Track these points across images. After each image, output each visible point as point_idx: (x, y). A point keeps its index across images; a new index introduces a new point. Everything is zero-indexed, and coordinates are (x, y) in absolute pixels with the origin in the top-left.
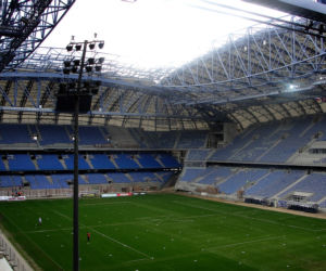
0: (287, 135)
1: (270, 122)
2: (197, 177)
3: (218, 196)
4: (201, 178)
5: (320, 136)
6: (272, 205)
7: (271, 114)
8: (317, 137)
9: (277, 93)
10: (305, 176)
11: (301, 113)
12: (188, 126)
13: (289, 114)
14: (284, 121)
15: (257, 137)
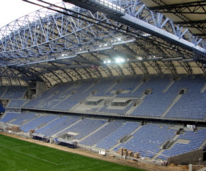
0: (75, 91)
1: (68, 82)
2: (12, 119)
3: (18, 133)
4: (14, 120)
5: (96, 93)
6: (49, 142)
7: (70, 77)
8: (93, 93)
9: (54, 59)
10: (79, 120)
11: (89, 77)
12: (14, 83)
13: (81, 77)
14: (77, 82)
15: (57, 92)
